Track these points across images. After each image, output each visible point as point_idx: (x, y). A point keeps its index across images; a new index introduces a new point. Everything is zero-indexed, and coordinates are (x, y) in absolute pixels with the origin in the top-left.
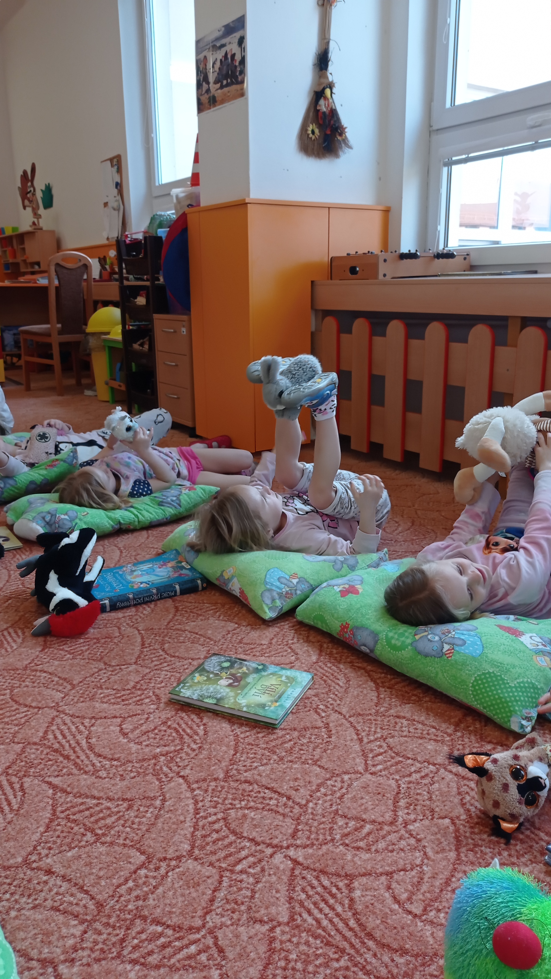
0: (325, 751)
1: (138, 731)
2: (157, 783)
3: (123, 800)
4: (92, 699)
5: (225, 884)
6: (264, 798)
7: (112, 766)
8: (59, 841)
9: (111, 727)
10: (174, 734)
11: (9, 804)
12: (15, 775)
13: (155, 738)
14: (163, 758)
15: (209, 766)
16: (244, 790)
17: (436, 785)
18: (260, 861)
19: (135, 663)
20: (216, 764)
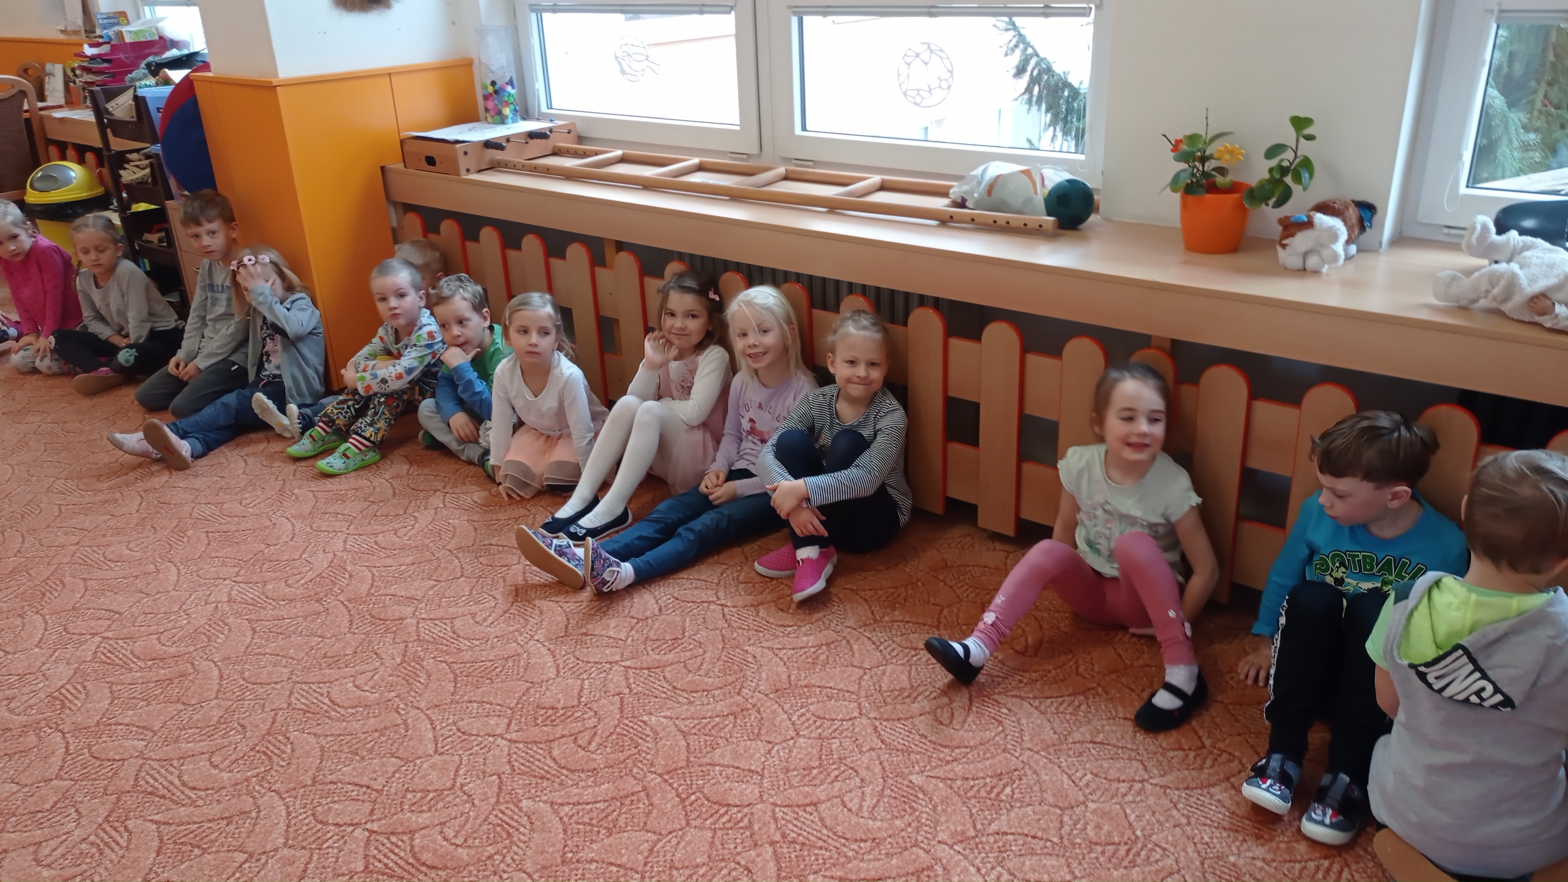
0: (402, 743)
1: (227, 761)
2: (251, 800)
3: (222, 819)
4: (177, 740)
5: (315, 857)
6: (347, 792)
7: (207, 795)
8: (171, 860)
9: (201, 763)
10: (263, 757)
11: (118, 844)
12: (117, 821)
13: (245, 764)
14: (254, 779)
15: (298, 777)
16: (329, 790)
17: (492, 752)
18: (343, 837)
19: (216, 698)
20: (303, 774)
